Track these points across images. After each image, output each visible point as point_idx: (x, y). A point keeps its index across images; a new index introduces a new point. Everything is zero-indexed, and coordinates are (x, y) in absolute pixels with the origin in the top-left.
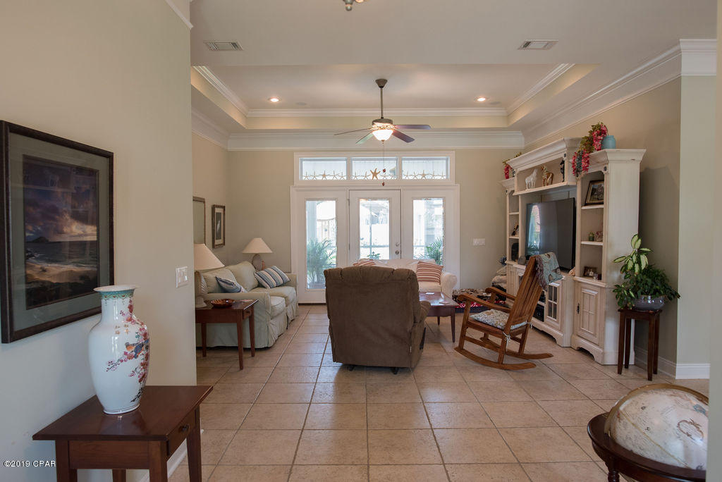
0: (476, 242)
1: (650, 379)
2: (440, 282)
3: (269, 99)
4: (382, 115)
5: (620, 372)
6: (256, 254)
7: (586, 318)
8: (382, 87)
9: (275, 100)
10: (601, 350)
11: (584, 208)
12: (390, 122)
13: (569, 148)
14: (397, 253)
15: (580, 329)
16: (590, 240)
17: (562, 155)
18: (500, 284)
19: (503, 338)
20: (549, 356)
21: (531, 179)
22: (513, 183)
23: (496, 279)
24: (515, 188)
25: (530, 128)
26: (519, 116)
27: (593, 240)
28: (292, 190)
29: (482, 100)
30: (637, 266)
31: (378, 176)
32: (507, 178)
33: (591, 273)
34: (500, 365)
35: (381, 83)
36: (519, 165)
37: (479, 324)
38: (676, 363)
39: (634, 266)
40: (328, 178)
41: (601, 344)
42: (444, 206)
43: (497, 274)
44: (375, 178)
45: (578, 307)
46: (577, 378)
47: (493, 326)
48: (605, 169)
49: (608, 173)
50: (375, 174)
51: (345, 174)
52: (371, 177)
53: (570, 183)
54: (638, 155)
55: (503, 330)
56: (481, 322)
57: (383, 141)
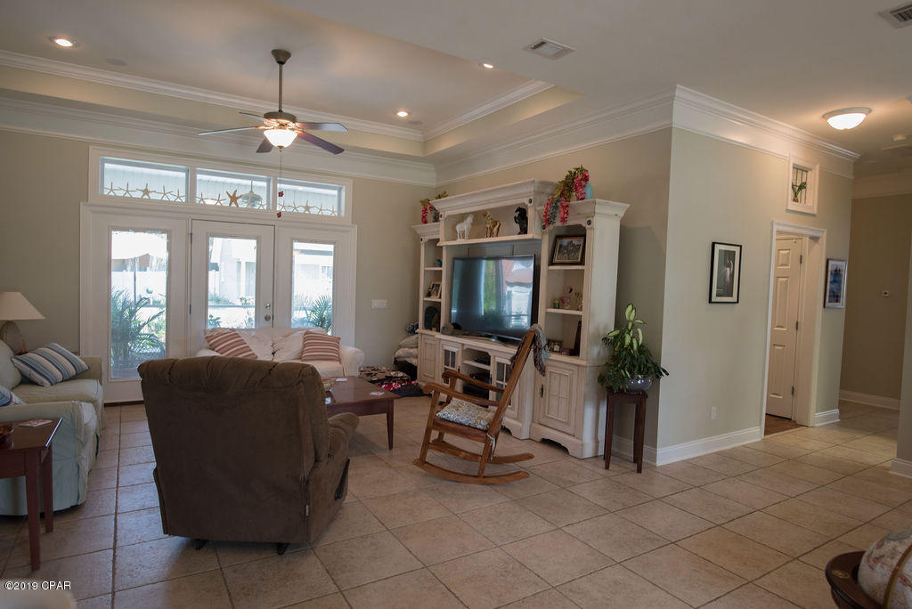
0: (376, 303)
1: (639, 471)
2: (340, 361)
3: (52, 39)
4: (280, 106)
5: (607, 467)
6: (9, 323)
7: (554, 402)
8: (281, 63)
9: (64, 43)
10: (577, 441)
11: (551, 268)
12: (293, 119)
13: (538, 193)
14: (267, 318)
15: (545, 416)
16: (555, 308)
17: (526, 201)
18: (407, 360)
19: (487, 441)
20: (530, 457)
21: (464, 227)
22: (438, 231)
23: (400, 352)
24: (441, 236)
25: (449, 163)
26: (446, 145)
27: (559, 308)
28: (85, 212)
29: (403, 114)
30: (634, 341)
31: (239, 201)
32: (426, 222)
33: (556, 348)
34: (481, 478)
35: (281, 57)
36: (447, 208)
37: (450, 425)
38: (656, 447)
39: (631, 341)
40: (153, 196)
41: (577, 435)
42: (336, 255)
43: (400, 347)
44: (233, 205)
45: (542, 390)
46: (574, 484)
47: (469, 426)
48: (589, 223)
49: (592, 228)
50: (234, 199)
51: (183, 193)
52: (226, 203)
53: (536, 237)
54: (620, 209)
55: (486, 431)
56: (453, 422)
57: (281, 147)
